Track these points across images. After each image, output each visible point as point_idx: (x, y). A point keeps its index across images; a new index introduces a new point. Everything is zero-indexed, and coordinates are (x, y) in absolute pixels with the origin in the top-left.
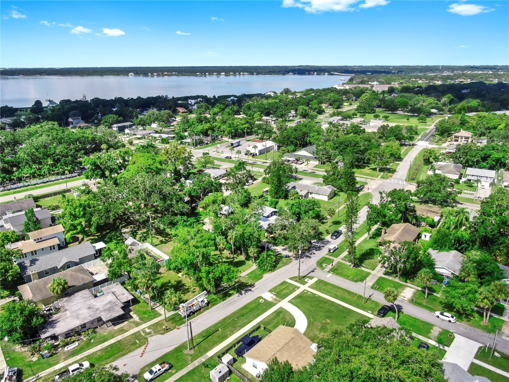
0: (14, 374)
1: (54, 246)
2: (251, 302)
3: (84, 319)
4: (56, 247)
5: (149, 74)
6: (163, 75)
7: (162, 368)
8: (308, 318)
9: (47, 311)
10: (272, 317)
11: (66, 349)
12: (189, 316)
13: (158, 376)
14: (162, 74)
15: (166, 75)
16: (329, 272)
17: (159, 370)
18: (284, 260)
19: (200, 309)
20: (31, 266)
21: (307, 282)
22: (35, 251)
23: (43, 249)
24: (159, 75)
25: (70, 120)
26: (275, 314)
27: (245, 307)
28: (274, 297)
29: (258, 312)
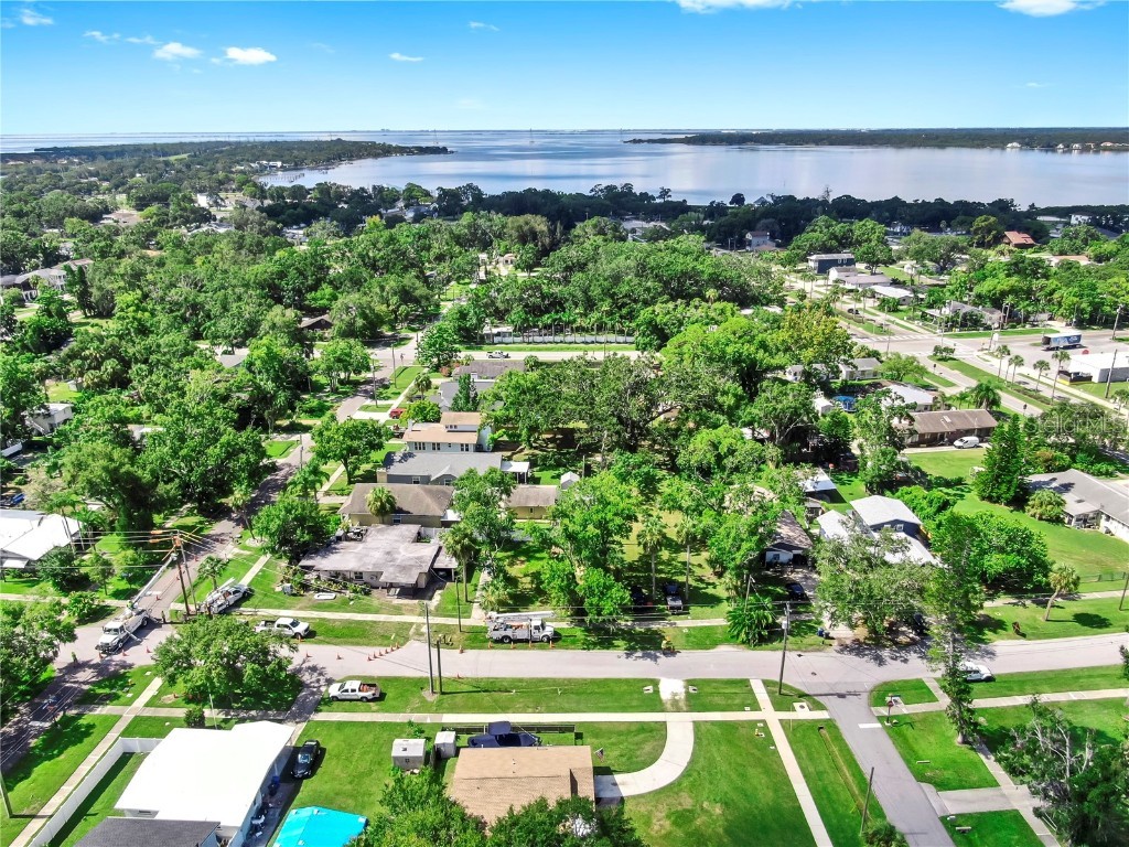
0: (234, 593)
1: (467, 445)
2: (627, 681)
3: (365, 564)
4: (471, 448)
5: (1061, 146)
6: (1098, 150)
7: (360, 690)
8: (686, 774)
9: (355, 534)
10: (623, 728)
11: (316, 596)
12: (500, 641)
13: (351, 700)
14: (1098, 146)
15: (1106, 149)
16: (880, 719)
17: (353, 691)
18: (813, 638)
19: (527, 641)
20: (400, 461)
21: (794, 710)
22: (438, 444)
23: (450, 445)
24: (1085, 150)
25: (749, 236)
26: (633, 728)
27: (605, 682)
28: (683, 696)
29: (610, 704)
